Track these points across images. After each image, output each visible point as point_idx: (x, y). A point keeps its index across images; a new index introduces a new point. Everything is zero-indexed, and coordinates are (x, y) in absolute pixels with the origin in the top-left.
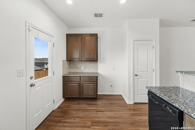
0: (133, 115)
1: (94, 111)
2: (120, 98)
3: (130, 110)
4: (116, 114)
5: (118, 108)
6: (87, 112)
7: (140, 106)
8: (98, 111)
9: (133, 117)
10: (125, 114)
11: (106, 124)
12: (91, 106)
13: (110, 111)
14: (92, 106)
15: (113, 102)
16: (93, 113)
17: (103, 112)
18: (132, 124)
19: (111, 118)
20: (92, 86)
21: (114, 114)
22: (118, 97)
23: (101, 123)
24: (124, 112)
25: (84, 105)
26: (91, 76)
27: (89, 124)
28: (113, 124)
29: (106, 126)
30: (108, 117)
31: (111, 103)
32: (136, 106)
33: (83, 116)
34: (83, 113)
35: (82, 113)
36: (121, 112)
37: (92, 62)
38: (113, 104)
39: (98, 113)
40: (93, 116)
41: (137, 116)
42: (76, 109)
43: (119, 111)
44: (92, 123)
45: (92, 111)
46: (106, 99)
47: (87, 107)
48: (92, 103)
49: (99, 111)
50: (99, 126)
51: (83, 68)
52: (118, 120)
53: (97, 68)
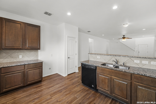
0: (70, 81)
1: (45, 90)
2: (57, 75)
3: (67, 79)
4: (62, 84)
5: (60, 80)
6: (40, 92)
7: (71, 75)
8: (48, 88)
9: (71, 81)
10: (67, 81)
11: (60, 91)
12: (39, 88)
13: (57, 84)
14: (41, 87)
15: (55, 79)
16: (46, 91)
17: (53, 87)
18: (73, 84)
19: (60, 87)
20: (37, 71)
21: (61, 84)
22: (56, 75)
23: (57, 92)
24: (66, 81)
25: (32, 90)
26: (37, 62)
27: (49, 97)
28: (64, 89)
29: (61, 92)
30: (59, 88)
31: (54, 80)
32: (69, 76)
33: (39, 96)
34: (38, 94)
35: (36, 95)
36: (64, 82)
37: (32, 50)
38: (56, 80)
39: (49, 89)
40: (48, 92)
41: (73, 80)
42: (26, 96)
43: (63, 82)
44: (50, 96)
45: (44, 90)
46: (48, 79)
47: (37, 90)
48: (39, 86)
49: (50, 88)
50: (57, 94)
51: (20, 57)
52: (65, 86)
53: (37, 56)
